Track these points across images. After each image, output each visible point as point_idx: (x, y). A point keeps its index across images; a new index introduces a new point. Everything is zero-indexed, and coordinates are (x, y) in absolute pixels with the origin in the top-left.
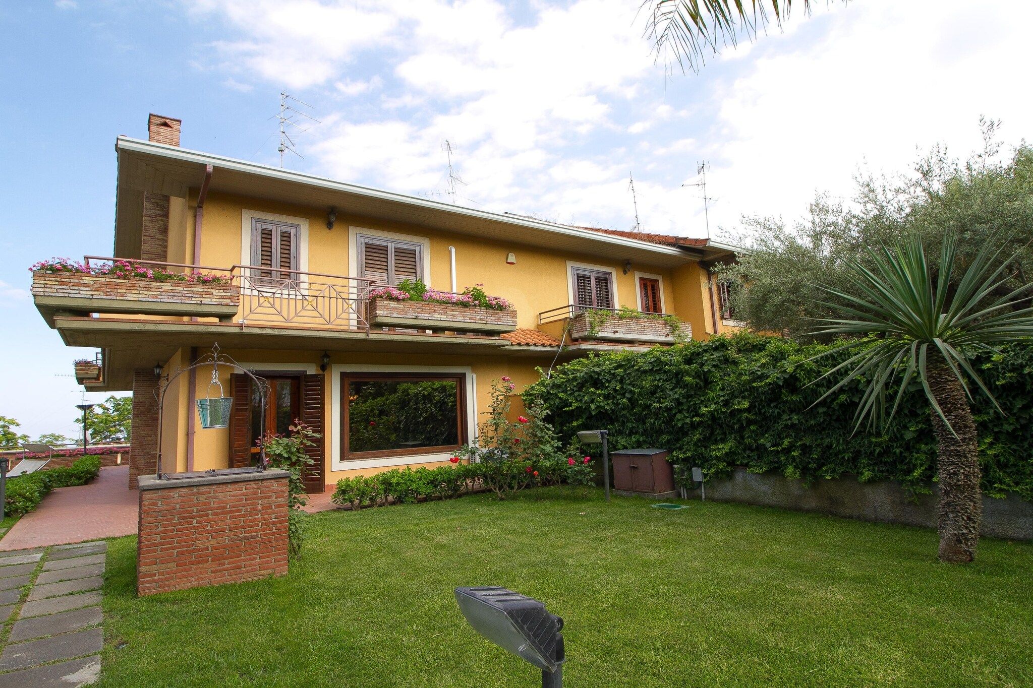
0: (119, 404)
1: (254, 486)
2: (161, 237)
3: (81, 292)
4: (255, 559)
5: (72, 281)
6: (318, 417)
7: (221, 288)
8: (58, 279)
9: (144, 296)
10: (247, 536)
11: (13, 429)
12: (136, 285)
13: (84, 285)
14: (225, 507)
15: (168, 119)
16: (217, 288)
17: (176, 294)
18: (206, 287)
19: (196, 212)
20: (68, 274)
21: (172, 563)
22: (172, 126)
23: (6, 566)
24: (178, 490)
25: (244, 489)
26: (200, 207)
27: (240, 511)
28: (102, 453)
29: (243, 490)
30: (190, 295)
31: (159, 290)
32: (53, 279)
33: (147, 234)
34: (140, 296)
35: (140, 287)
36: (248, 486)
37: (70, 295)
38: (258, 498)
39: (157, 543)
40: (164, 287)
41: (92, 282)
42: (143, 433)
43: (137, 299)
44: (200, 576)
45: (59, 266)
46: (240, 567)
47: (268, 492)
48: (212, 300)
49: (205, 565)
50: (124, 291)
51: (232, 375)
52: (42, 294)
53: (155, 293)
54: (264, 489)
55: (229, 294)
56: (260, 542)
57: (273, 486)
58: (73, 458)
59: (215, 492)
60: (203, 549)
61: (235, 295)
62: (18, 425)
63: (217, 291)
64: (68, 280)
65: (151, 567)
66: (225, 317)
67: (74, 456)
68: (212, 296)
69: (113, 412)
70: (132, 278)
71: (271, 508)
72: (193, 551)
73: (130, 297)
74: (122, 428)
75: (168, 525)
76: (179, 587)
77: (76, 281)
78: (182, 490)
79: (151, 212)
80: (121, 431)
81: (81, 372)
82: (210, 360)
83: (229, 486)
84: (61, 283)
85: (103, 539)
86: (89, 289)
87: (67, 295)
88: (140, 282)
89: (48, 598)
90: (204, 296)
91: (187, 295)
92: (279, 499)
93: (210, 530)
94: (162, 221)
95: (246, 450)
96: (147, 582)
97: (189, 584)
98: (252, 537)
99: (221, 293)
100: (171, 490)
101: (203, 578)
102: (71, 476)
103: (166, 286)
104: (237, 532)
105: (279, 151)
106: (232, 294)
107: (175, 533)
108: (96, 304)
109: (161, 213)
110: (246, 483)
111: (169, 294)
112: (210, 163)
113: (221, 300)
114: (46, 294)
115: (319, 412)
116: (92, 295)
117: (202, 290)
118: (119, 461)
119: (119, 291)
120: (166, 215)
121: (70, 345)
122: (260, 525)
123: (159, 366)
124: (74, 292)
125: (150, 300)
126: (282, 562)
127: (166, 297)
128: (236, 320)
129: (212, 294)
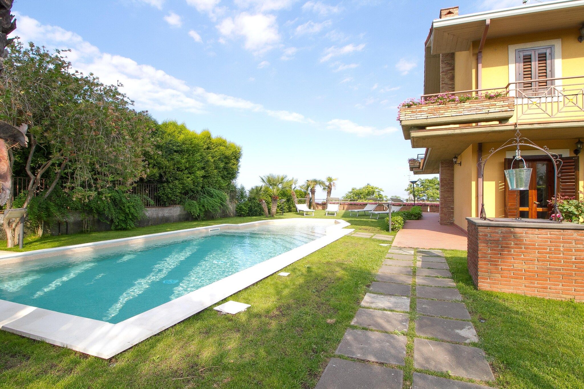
0: (423, 183)
1: (557, 233)
2: (451, 83)
3: (422, 116)
4: (558, 285)
5: (417, 110)
6: (574, 189)
7: (502, 100)
8: (411, 110)
9: (454, 113)
10: (551, 268)
11: (382, 193)
12: (450, 107)
13: (423, 111)
14: (534, 245)
15: (451, 9)
16: (499, 100)
17: (473, 109)
18: (492, 101)
19: (478, 56)
20: (415, 106)
21: (498, 274)
22: (453, 12)
23: (400, 254)
24: (501, 228)
25: (549, 234)
26: (480, 52)
27: (546, 249)
28: (422, 205)
29: (547, 234)
30: (481, 108)
31: (463, 108)
32: (409, 111)
33: (443, 83)
34: (452, 113)
35: (452, 107)
36: (552, 232)
37: (417, 118)
38: (560, 242)
39: (488, 260)
40: (465, 106)
41: (427, 109)
42: (446, 195)
43: (450, 115)
44: (517, 287)
45: (411, 103)
46: (546, 288)
47: (569, 239)
48: (496, 109)
49: (520, 281)
50: (443, 111)
51: (505, 159)
52: (404, 119)
53: (460, 110)
54: (566, 236)
55: (507, 103)
56: (563, 275)
57: (572, 235)
58: (409, 207)
59: (526, 233)
60: (519, 270)
61: (511, 103)
62: (383, 191)
63: (499, 102)
64: (415, 110)
65: (485, 273)
66: (503, 120)
67: (409, 206)
68: (495, 107)
69: (421, 186)
70: (447, 103)
71: (572, 251)
72: (512, 270)
73: (447, 114)
74: (425, 194)
75: (495, 250)
76: (503, 290)
77: (419, 110)
78: (503, 229)
79: (444, 69)
80: (425, 196)
81: (412, 165)
82: (514, 143)
83: (537, 230)
84: (413, 112)
85: (440, 249)
86: (426, 113)
87: (415, 118)
88: (451, 105)
89: (426, 276)
90: (490, 107)
91: (479, 108)
92: (579, 246)
93: (524, 259)
94: (451, 73)
95: (516, 209)
96: (483, 282)
97: (510, 290)
98: (556, 269)
99: (502, 103)
100: (497, 228)
101: (520, 289)
102: (412, 215)
103: (467, 104)
104: (544, 263)
105: (524, 3)
106: (509, 103)
107: (499, 256)
108: (429, 121)
109: (450, 68)
110: (551, 230)
111: (469, 109)
112: (488, 18)
113: (501, 108)
114: (406, 119)
115: (574, 185)
116: (427, 116)
117: (489, 103)
118: (429, 210)
119: (441, 112)
120: (453, 69)
121: (414, 148)
122: (562, 262)
123: (456, 158)
124: (419, 116)
125: (458, 114)
126: (582, 293)
127: (466, 112)
128: (511, 121)
129: (496, 105)
